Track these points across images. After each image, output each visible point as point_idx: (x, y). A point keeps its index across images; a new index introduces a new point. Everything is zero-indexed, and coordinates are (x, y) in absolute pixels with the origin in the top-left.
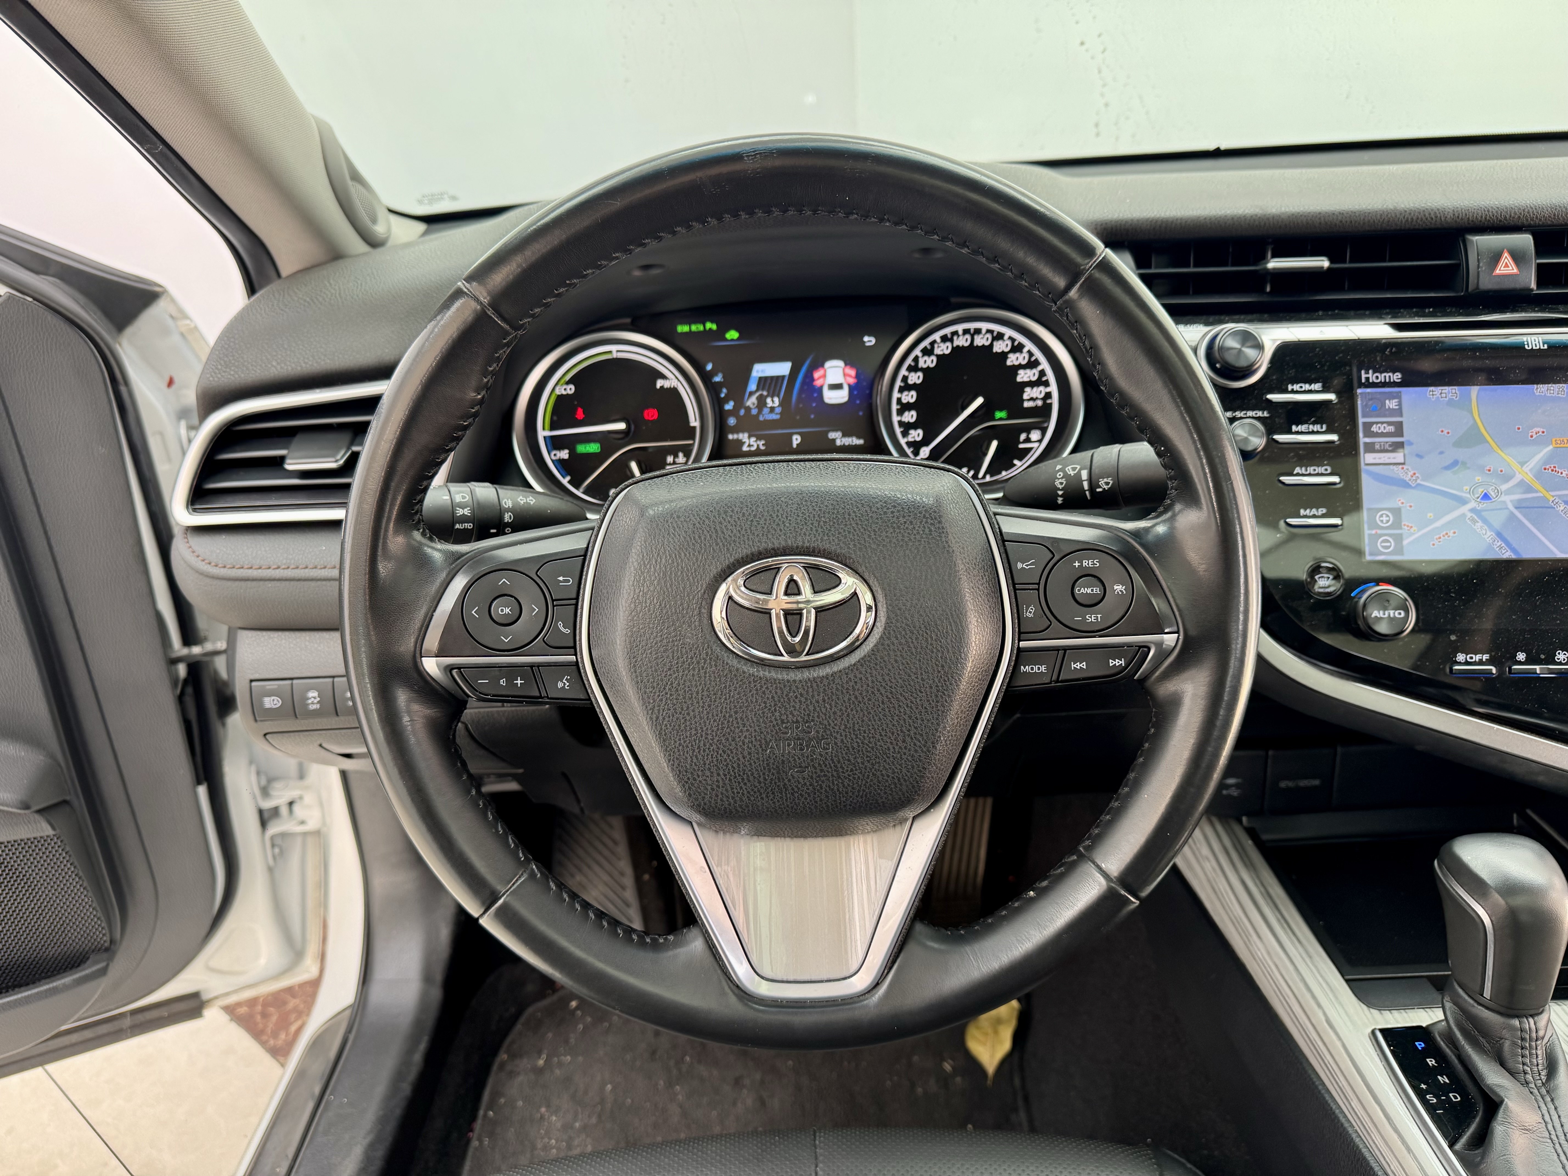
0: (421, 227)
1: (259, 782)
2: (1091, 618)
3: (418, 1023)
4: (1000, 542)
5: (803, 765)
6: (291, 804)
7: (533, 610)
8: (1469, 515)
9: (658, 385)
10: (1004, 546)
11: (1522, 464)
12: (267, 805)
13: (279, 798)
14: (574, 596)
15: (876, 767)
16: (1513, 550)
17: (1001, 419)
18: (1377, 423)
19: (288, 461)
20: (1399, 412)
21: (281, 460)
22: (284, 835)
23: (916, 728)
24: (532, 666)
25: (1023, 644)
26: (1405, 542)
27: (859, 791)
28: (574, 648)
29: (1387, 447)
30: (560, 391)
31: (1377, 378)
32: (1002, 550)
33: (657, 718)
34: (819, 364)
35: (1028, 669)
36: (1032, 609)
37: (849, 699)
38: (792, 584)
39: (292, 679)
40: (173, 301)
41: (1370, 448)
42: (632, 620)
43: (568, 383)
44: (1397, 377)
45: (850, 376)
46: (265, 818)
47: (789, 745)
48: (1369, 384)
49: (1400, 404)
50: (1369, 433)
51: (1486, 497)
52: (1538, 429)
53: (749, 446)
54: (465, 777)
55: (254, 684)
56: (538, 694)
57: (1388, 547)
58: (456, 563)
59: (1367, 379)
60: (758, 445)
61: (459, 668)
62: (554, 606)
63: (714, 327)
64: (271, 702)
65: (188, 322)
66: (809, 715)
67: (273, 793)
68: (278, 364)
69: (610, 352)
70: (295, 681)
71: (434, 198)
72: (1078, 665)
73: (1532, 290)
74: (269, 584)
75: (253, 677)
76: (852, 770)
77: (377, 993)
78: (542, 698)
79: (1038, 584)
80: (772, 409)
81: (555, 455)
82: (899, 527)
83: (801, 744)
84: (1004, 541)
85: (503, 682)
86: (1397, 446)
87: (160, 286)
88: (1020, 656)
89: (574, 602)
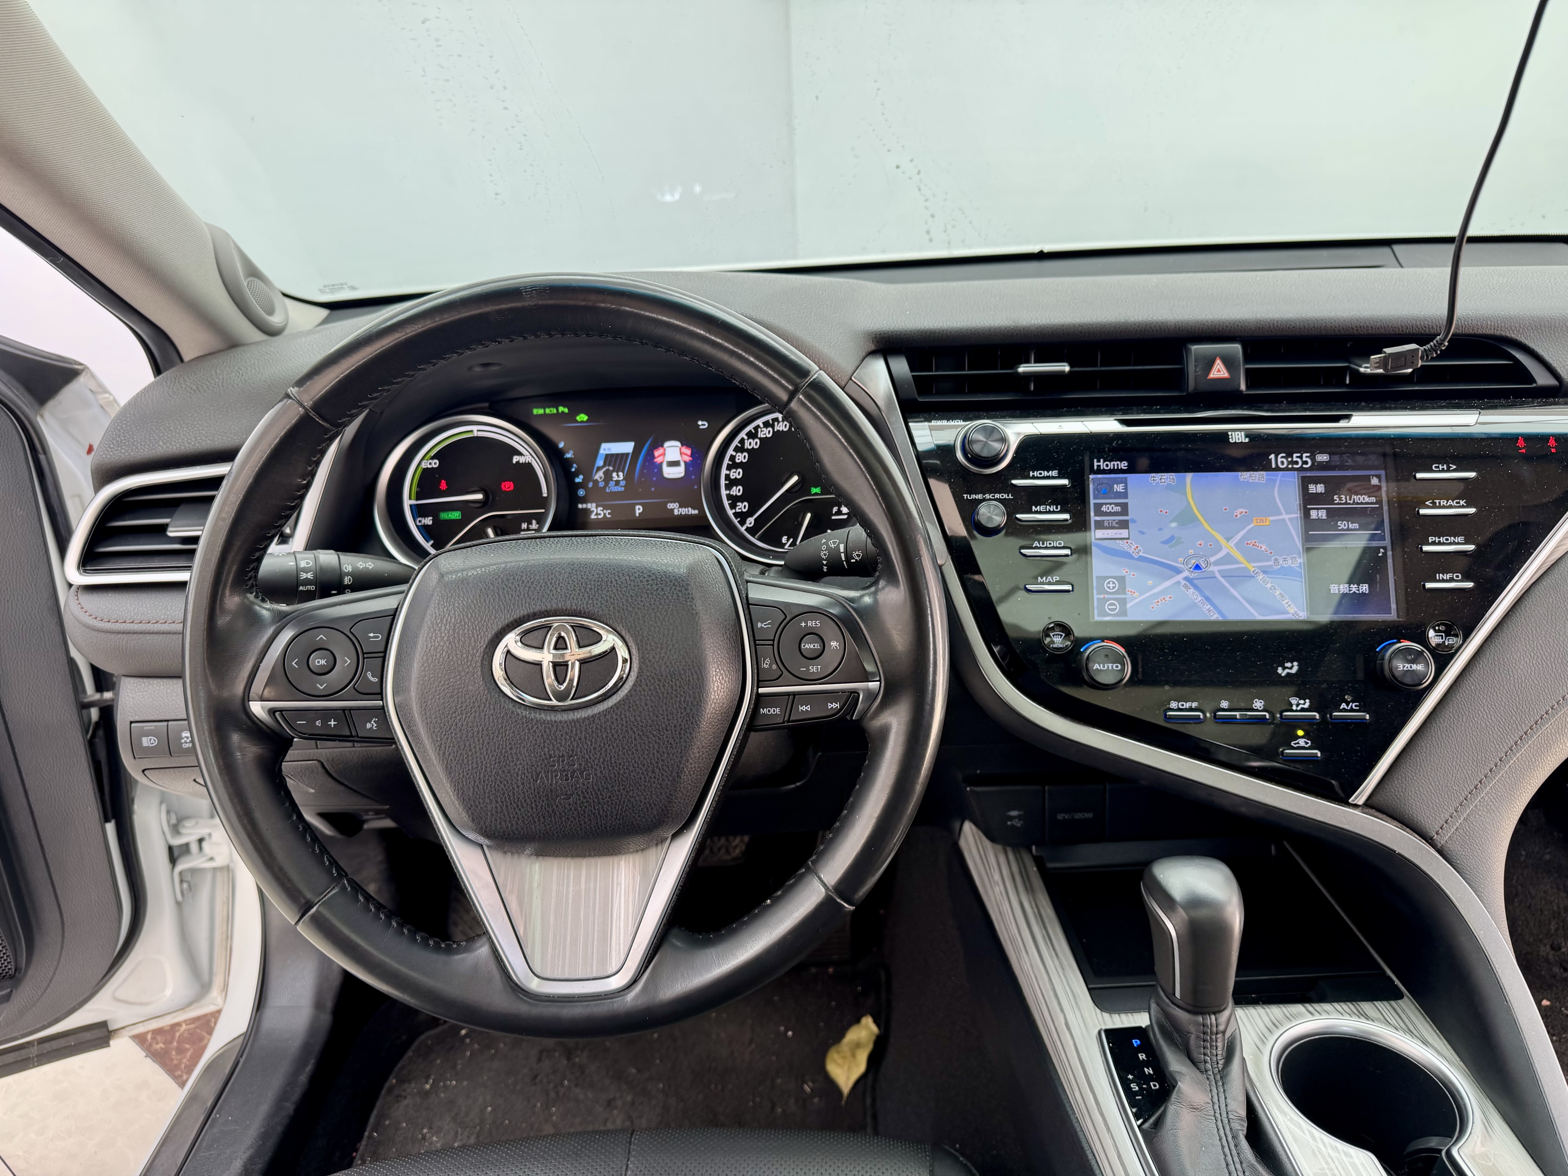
0: (324, 313)
1: (168, 821)
2: (813, 669)
3: (306, 1047)
4: (745, 606)
5: (569, 793)
6: (201, 841)
7: (346, 661)
8: (1183, 582)
9: (514, 462)
10: (749, 608)
11: (1228, 539)
12: (176, 842)
13: (189, 835)
14: (382, 649)
15: (631, 793)
16: (1220, 613)
17: (816, 494)
18: (1106, 504)
19: (170, 529)
20: (1125, 495)
21: (163, 528)
22: (194, 871)
23: (663, 761)
24: (344, 709)
25: (761, 690)
26: (1128, 606)
27: (617, 815)
28: (380, 694)
29: (1114, 524)
30: (425, 465)
31: (1107, 465)
32: (747, 612)
33: (444, 754)
34: (659, 444)
35: (765, 711)
36: (768, 661)
37: (607, 737)
38: (561, 640)
39: (168, 721)
40: (93, 376)
41: (1099, 525)
42: (424, 670)
43: (433, 458)
44: (1124, 465)
45: (686, 455)
46: (174, 855)
47: (556, 776)
48: (1100, 471)
49: (1126, 488)
50: (1098, 512)
51: (1197, 567)
52: (1241, 511)
53: (597, 514)
54: (287, 804)
55: (133, 725)
56: (349, 734)
57: (1115, 610)
58: (282, 620)
59: (1099, 466)
60: (605, 514)
61: (281, 711)
62: (364, 658)
63: (566, 410)
64: (146, 742)
65: (107, 395)
66: (573, 750)
67: (183, 831)
68: (164, 444)
69: (472, 431)
70: (170, 723)
71: (333, 288)
72: (804, 708)
73: (1242, 391)
74: (148, 637)
75: (132, 720)
76: (610, 797)
77: (271, 1019)
78: (355, 736)
79: (773, 640)
80: (617, 483)
81: (420, 521)
83: (567, 775)
84: (748, 604)
85: (318, 723)
86: (1124, 525)
87: (81, 364)
88: (759, 700)
89: (382, 655)
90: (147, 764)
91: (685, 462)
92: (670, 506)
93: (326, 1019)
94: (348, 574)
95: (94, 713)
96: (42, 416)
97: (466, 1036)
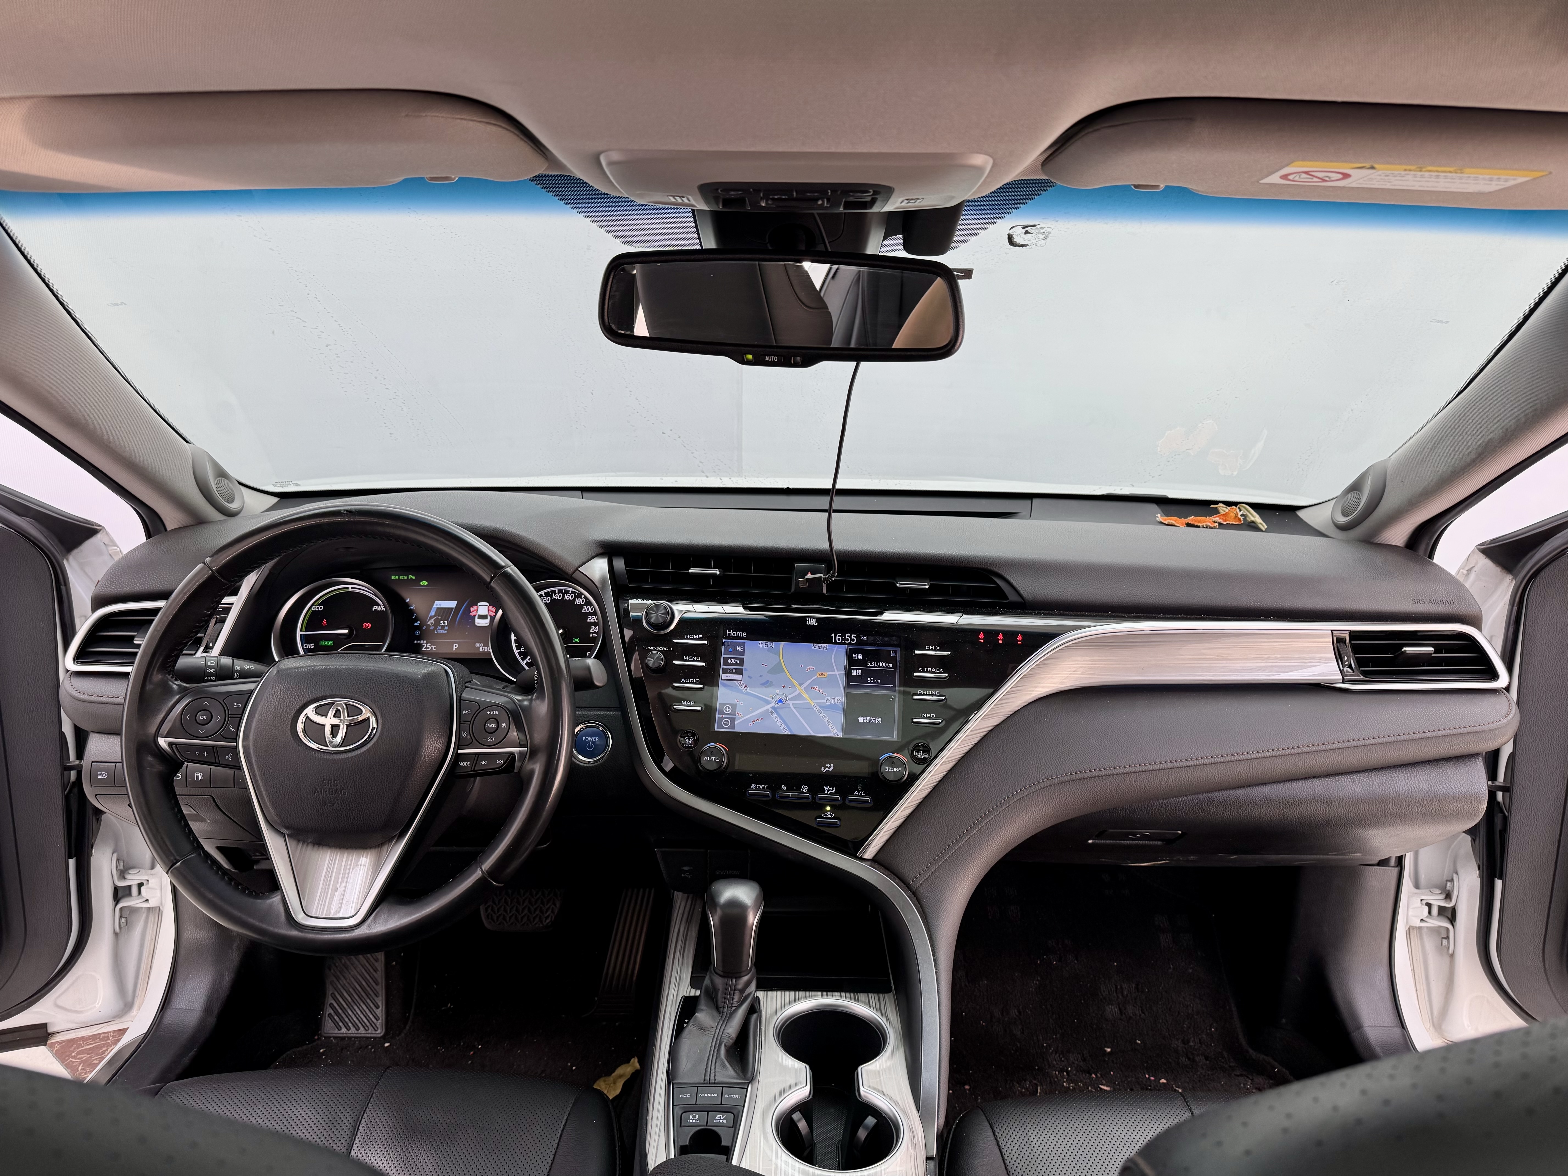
0: (275, 500)
1: (117, 867)
2: (490, 739)
4: (458, 701)
5: (333, 802)
6: (140, 885)
7: (218, 718)
8: (771, 710)
9: (374, 609)
10: (460, 702)
11: (800, 685)
12: (121, 884)
13: (132, 880)
14: (240, 713)
15: (369, 805)
16: (790, 730)
17: (576, 643)
18: (731, 658)
19: (136, 639)
20: (742, 653)
21: (133, 638)
22: (131, 909)
23: (389, 787)
24: (213, 747)
25: (460, 751)
26: (736, 723)
28: (235, 739)
29: (734, 671)
30: (314, 609)
31: (734, 634)
32: (458, 704)
33: (264, 774)
34: (475, 603)
35: (461, 764)
36: (465, 734)
37: (358, 770)
38: (338, 712)
39: (116, 763)
40: (107, 534)
41: (726, 671)
42: (259, 724)
43: (319, 605)
44: (744, 634)
45: (492, 611)
46: (119, 894)
47: (326, 791)
48: (729, 637)
49: (744, 649)
50: (726, 663)
51: (780, 701)
52: (811, 667)
53: (426, 648)
55: (93, 764)
56: (214, 761)
57: (727, 725)
58: (184, 692)
59: (729, 634)
60: (432, 648)
61: (176, 744)
62: (229, 717)
63: (414, 578)
64: (100, 775)
65: (116, 548)
66: (337, 777)
67: (128, 876)
68: (140, 585)
69: (348, 588)
70: (117, 764)
71: (282, 484)
72: (483, 763)
73: (823, 594)
74: (112, 706)
75: (93, 760)
76: (356, 807)
77: (170, 1016)
78: (217, 763)
79: (470, 722)
80: (443, 627)
81: (306, 646)
82: (396, 688)
83: (332, 792)
84: (460, 699)
85: (197, 753)
86: (740, 672)
87: (100, 526)
88: (458, 757)
89: (240, 716)
90: (99, 790)
91: (490, 616)
92: (478, 645)
93: (212, 1021)
94: (237, 672)
95: (73, 774)
96: (67, 560)
97: (323, 1054)
